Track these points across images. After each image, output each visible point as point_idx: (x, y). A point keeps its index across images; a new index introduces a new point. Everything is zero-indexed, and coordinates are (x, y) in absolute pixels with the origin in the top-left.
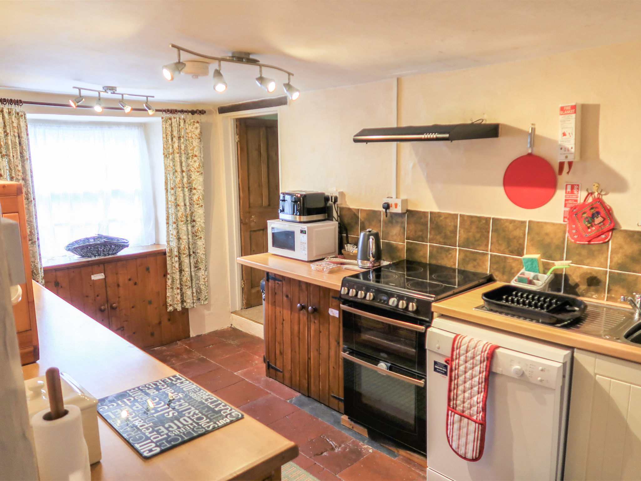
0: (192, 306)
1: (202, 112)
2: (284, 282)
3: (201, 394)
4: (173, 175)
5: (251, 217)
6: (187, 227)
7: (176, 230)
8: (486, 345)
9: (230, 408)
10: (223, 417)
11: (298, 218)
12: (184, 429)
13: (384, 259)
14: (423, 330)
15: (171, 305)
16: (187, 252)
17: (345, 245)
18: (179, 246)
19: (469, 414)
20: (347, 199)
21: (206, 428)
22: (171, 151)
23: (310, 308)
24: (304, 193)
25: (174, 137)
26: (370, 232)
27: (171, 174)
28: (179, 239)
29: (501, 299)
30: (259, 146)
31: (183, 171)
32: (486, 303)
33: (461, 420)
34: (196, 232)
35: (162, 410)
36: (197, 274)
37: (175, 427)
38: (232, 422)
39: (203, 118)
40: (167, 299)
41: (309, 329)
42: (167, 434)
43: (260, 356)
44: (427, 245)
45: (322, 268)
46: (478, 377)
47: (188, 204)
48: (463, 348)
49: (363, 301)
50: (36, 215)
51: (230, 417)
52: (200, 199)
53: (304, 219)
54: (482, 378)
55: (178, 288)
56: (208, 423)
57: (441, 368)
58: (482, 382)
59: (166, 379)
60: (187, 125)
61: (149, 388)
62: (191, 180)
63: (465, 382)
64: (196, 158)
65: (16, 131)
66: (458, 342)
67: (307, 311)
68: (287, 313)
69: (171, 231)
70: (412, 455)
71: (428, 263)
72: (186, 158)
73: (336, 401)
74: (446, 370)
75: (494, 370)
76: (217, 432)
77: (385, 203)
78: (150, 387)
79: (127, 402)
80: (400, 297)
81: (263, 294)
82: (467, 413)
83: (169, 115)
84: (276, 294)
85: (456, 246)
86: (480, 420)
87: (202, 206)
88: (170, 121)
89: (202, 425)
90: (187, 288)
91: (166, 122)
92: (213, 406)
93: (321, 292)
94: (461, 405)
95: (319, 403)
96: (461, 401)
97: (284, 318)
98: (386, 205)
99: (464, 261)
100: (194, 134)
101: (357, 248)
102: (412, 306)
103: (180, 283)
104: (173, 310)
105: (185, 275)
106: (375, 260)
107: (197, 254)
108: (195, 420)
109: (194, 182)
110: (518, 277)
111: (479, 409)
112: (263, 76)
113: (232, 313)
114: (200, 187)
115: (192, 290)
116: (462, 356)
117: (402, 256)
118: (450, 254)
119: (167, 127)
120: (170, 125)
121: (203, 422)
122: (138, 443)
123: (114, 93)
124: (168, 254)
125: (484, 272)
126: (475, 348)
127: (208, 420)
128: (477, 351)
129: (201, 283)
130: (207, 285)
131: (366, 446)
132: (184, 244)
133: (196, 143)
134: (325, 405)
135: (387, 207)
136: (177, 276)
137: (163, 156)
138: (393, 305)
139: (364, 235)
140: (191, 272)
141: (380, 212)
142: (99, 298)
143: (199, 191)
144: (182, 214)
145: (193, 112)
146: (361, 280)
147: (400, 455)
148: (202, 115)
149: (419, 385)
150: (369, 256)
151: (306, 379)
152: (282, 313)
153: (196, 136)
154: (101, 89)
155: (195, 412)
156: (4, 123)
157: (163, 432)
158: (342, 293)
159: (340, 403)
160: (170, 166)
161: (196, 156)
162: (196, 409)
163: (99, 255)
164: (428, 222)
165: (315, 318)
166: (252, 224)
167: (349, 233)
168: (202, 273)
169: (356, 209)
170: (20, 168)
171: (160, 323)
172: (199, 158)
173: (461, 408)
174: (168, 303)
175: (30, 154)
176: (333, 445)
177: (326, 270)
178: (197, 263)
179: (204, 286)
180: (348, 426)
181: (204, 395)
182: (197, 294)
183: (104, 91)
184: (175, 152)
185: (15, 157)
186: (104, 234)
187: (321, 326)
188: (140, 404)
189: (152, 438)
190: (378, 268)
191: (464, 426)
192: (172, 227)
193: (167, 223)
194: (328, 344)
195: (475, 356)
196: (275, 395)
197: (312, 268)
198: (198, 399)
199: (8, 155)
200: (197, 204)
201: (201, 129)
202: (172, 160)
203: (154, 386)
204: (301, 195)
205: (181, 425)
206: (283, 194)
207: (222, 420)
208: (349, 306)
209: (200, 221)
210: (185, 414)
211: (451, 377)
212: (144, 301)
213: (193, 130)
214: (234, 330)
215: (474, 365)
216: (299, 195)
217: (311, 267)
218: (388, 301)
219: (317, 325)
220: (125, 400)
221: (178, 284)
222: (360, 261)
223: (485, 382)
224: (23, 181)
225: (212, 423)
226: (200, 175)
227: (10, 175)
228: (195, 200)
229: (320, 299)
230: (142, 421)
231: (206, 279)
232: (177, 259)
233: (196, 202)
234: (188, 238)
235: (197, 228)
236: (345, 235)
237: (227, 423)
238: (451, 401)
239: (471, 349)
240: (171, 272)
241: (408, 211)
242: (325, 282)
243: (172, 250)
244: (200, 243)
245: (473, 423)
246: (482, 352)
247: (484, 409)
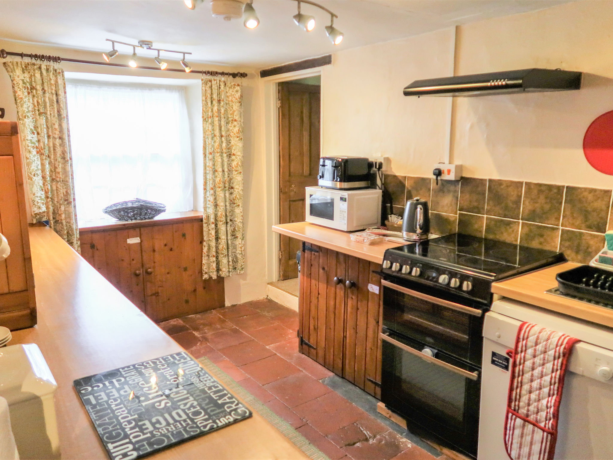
0: (228, 274)
1: (244, 75)
2: (320, 253)
3: (206, 379)
4: (212, 139)
5: (290, 186)
6: (225, 193)
7: (213, 196)
8: (563, 338)
9: (236, 402)
10: (226, 413)
11: (338, 185)
12: (175, 426)
13: (432, 232)
14: (479, 313)
15: (206, 273)
16: (224, 219)
17: (389, 216)
18: (216, 213)
19: (535, 419)
20: (393, 166)
21: (202, 428)
22: (210, 114)
23: (348, 282)
24: (346, 158)
25: (214, 100)
26: (417, 200)
27: (209, 138)
28: (216, 206)
29: (580, 282)
30: (302, 112)
31: (222, 136)
32: (561, 285)
33: (524, 426)
34: (234, 200)
35: (153, 398)
36: (233, 242)
37: (164, 423)
38: (236, 421)
39: (244, 81)
40: (203, 267)
41: (346, 306)
42: (151, 432)
43: (293, 330)
44: (483, 217)
45: (362, 238)
46: (550, 376)
47: (226, 170)
48: (532, 339)
49: (408, 277)
50: (72, 175)
51: (234, 414)
52: (239, 165)
53: (344, 185)
54: (555, 377)
55: (214, 256)
56: (206, 420)
57: (500, 361)
58: (555, 383)
59: (169, 357)
60: (228, 88)
61: (146, 367)
62: (230, 145)
63: (532, 381)
64: (236, 122)
65: (54, 88)
66: (525, 332)
67: (345, 286)
68: (322, 287)
69: (208, 197)
70: (457, 456)
71: (484, 237)
72: (225, 122)
73: (373, 386)
74: (506, 364)
75: (572, 368)
76: (215, 435)
77: (436, 169)
78: (148, 366)
79: (116, 384)
80: (452, 274)
81: (299, 265)
82: (532, 418)
83: (209, 77)
84: (311, 265)
85: (519, 219)
86: (549, 428)
87: (241, 172)
88: (210, 83)
89: (198, 423)
90: (223, 257)
91: (206, 85)
92: (216, 397)
93: (361, 265)
94: (525, 407)
95: (353, 385)
96: (525, 403)
97: (320, 292)
98: (437, 171)
99: (528, 237)
100: (234, 97)
101: (402, 219)
102: (467, 286)
103: (216, 251)
104: (208, 278)
105: (221, 243)
106: (422, 232)
107: (234, 222)
108: (190, 415)
109: (233, 148)
110: (600, 257)
111: (549, 414)
112: (302, 12)
113: (268, 284)
114: (239, 153)
115: (228, 259)
116: (529, 348)
117: (453, 229)
118: (510, 228)
119: (207, 89)
120: (209, 87)
121: (199, 419)
122: (112, 443)
123: (149, 48)
124: (204, 221)
125: (553, 249)
126: (547, 340)
127: (207, 417)
128: (550, 344)
129: (238, 252)
130: (243, 254)
131: (404, 440)
132: (221, 212)
133: (236, 106)
134: (360, 388)
135: (438, 173)
136: (213, 244)
137: (201, 119)
138: (443, 283)
139: (411, 204)
140: (227, 240)
141: (430, 179)
142: (134, 262)
143: (238, 157)
144: (220, 180)
145: (234, 75)
146: (406, 252)
147: (443, 453)
148: (243, 78)
149: (471, 377)
150: (416, 228)
151: (340, 359)
152: (317, 285)
153: (236, 99)
154: (137, 44)
155: (193, 403)
156: (42, 80)
157: (147, 429)
158: (384, 266)
159: (377, 387)
160: (208, 130)
161: (236, 120)
162: (195, 400)
163: (136, 219)
164: (485, 191)
165: (353, 294)
166: (292, 194)
167: (393, 203)
168: (238, 242)
169: (402, 177)
170: (57, 126)
171: (195, 290)
172: (239, 122)
173: (525, 412)
174: (204, 271)
175: (67, 113)
176: (367, 435)
177: (366, 241)
178: (234, 231)
179: (241, 255)
180: (384, 413)
181: (208, 381)
182: (233, 263)
183: (139, 45)
184: (214, 115)
185: (52, 115)
186: (143, 198)
187: (359, 303)
188: (130, 388)
189: (131, 437)
190: (425, 241)
191: (528, 433)
192: (210, 193)
193: (205, 189)
194: (366, 322)
195: (548, 350)
196: (307, 373)
197: (352, 239)
198: (201, 386)
199: (46, 113)
200: (236, 171)
201: (241, 92)
202: (210, 124)
203: (153, 365)
204: (342, 160)
205: (171, 421)
206: (324, 159)
207: (224, 419)
208: (391, 282)
209: (238, 188)
210: (180, 405)
211: (513, 372)
212: (179, 268)
213: (233, 93)
214: (270, 301)
215: (546, 361)
216: (340, 160)
217: (350, 238)
218: (438, 278)
219: (355, 301)
220: (114, 381)
221: (214, 252)
222: (405, 233)
223: (559, 383)
224: (60, 140)
225: (211, 421)
226: (239, 140)
227: (48, 133)
228: (233, 166)
229: (359, 273)
230: (126, 412)
231: (243, 248)
232: (213, 226)
233: (235, 168)
234: (226, 206)
235: (235, 195)
236: (389, 205)
237: (229, 422)
238: (512, 402)
239: (542, 341)
240: (208, 239)
241: (462, 178)
242: (365, 254)
243: (208, 217)
244: (238, 211)
245: (541, 432)
246: (557, 346)
247: (556, 416)
